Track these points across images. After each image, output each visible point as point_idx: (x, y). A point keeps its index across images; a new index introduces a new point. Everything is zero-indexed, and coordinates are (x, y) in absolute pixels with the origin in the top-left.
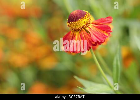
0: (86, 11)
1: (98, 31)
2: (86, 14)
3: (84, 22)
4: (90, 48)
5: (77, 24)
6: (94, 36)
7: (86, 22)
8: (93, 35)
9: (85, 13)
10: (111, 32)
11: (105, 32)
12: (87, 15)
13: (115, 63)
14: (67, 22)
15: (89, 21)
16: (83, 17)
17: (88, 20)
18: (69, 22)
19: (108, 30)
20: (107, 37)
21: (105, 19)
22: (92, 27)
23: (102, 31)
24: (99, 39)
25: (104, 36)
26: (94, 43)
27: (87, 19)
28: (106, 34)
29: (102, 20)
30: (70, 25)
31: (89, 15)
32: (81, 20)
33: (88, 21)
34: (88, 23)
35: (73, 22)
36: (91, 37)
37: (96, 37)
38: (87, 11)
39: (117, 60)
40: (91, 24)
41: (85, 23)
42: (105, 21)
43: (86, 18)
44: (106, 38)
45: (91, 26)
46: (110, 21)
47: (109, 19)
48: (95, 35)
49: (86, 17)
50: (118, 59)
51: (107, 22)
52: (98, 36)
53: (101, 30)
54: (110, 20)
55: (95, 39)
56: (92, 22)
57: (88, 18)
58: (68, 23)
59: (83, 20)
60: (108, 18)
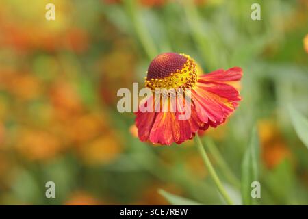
0: (186, 56)
1: (211, 98)
2: (186, 63)
3: (182, 80)
4: (194, 134)
5: (167, 84)
6: (202, 109)
7: (187, 79)
8: (201, 107)
9: (185, 60)
10: (239, 99)
11: (226, 100)
12: (189, 64)
13: (246, 163)
14: (146, 78)
15: (192, 78)
16: (180, 69)
17: (190, 74)
18: (149, 79)
19: (232, 95)
20: (231, 110)
21: (227, 72)
22: (198, 90)
23: (220, 99)
24: (213, 115)
25: (224, 110)
26: (202, 125)
27: (188, 72)
28: (229, 105)
29: (220, 75)
30: (152, 85)
31: (191, 64)
32: (176, 74)
33: (189, 78)
34: (190, 81)
35: (159, 79)
36: (196, 111)
37: (208, 111)
38: (188, 54)
39: (251, 159)
40: (197, 84)
41: (185, 81)
42: (228, 76)
43: (185, 71)
44: (227, 114)
45: (196, 87)
46: (237, 77)
47: (234, 73)
48: (205, 108)
49: (187, 68)
50: (254, 156)
51: (230, 79)
52: (211, 111)
53: (218, 97)
54: (238, 74)
55: (204, 115)
56: (198, 78)
57: (190, 70)
58: (147, 80)
59: (179, 75)
60: (232, 70)
